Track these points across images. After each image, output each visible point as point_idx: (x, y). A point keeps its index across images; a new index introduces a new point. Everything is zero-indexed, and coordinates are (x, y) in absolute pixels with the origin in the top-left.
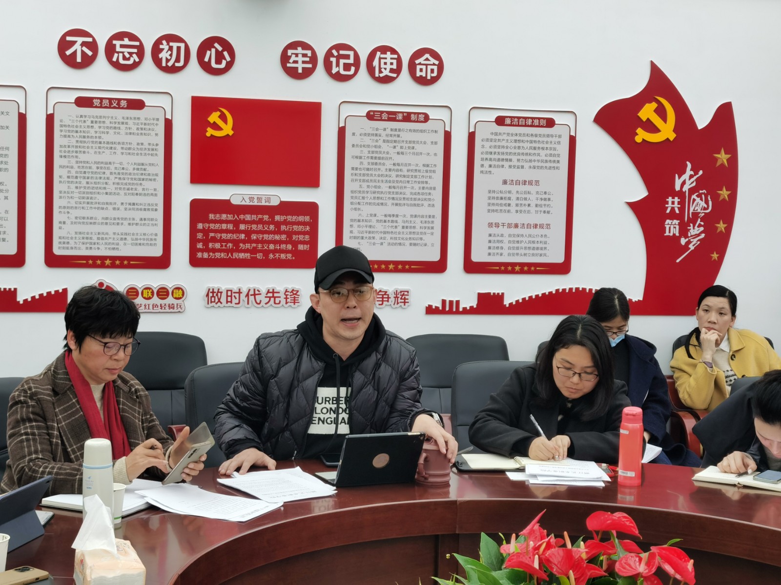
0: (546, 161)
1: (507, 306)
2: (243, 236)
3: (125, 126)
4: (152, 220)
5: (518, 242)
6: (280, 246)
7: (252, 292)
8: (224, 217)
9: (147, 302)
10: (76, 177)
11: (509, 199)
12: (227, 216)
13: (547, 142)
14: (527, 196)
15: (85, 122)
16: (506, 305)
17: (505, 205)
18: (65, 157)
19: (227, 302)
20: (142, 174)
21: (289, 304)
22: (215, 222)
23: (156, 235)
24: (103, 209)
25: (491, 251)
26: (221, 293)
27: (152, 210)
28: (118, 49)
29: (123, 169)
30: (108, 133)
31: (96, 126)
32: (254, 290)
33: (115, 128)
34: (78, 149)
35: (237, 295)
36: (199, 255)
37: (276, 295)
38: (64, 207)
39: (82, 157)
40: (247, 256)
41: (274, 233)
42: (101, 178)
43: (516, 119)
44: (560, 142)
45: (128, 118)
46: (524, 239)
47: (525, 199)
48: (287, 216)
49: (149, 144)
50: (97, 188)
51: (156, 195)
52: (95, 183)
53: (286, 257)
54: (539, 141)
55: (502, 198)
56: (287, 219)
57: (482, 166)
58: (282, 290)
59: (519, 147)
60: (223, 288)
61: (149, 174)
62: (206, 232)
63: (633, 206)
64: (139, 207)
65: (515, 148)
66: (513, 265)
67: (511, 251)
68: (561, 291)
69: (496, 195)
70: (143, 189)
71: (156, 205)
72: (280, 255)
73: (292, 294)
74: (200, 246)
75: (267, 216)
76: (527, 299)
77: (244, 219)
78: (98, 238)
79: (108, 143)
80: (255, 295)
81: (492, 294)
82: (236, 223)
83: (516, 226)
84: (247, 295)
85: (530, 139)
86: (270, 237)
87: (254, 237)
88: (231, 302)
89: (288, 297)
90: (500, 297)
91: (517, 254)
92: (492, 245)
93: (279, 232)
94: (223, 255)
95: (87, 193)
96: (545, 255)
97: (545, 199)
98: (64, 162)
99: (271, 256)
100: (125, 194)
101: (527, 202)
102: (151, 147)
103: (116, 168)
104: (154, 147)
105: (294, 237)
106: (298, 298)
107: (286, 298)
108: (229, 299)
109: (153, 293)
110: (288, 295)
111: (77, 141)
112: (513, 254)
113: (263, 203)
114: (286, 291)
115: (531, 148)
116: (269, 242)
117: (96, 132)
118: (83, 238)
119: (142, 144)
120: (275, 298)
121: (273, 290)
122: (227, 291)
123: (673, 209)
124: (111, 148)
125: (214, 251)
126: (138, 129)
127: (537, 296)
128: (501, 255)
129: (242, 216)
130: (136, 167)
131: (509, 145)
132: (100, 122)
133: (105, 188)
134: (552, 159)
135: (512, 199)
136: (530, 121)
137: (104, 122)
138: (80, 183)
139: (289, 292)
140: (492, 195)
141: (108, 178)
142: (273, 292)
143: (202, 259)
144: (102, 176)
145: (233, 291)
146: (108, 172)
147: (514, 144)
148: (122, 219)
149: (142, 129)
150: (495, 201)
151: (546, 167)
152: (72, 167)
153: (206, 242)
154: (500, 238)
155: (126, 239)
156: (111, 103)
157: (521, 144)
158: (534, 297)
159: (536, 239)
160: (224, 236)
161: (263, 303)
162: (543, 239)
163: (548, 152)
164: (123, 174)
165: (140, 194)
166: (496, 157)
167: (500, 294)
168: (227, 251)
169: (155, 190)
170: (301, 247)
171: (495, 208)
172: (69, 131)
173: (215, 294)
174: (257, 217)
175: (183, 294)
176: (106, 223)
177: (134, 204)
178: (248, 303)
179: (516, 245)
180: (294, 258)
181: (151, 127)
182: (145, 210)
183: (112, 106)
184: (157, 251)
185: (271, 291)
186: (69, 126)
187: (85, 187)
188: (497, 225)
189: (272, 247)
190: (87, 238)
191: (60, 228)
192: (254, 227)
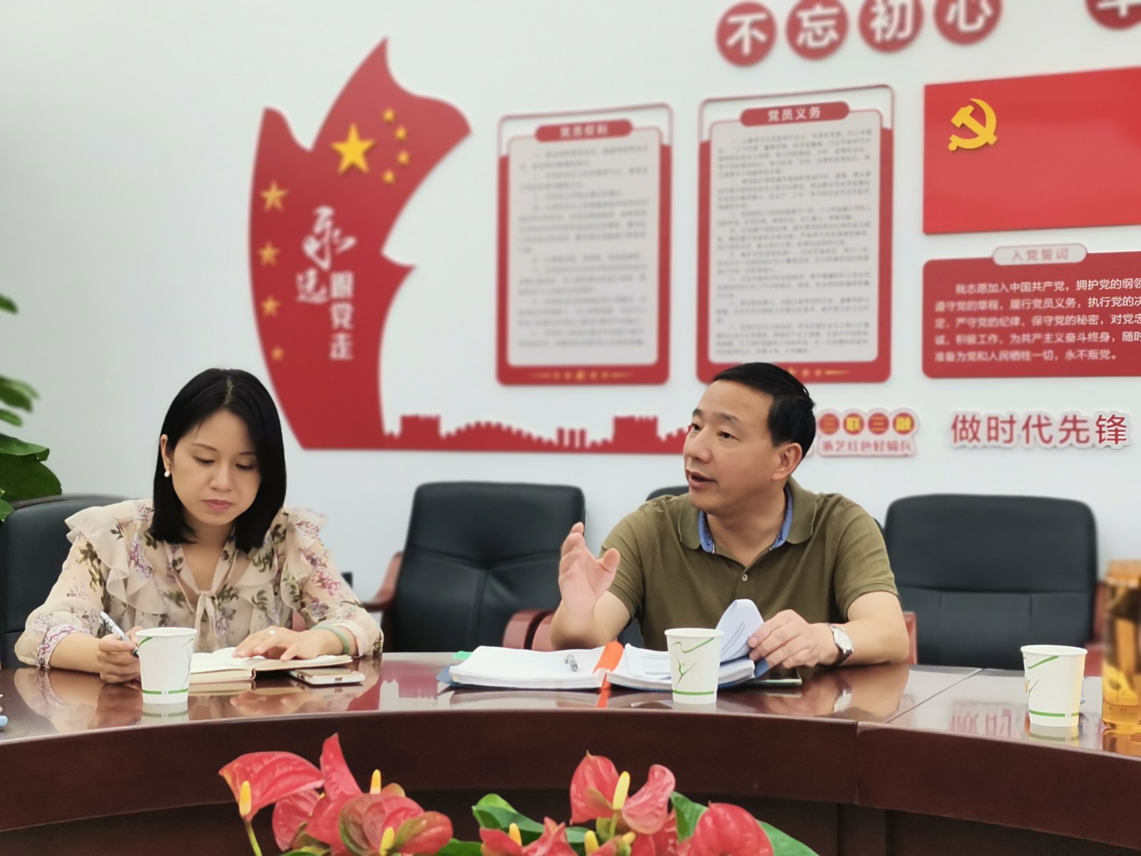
2: (1016, 321)
3: (817, 148)
4: (860, 300)
6: (1086, 336)
7: (1034, 421)
8: (982, 288)
9: (853, 438)
10: (743, 238)
12: (988, 288)
15: (756, 148)
18: (727, 207)
19: (990, 438)
20: (844, 225)
21: (1105, 443)
22: (966, 298)
23: (867, 325)
24: (782, 286)
26: (978, 422)
27: (860, 283)
28: (806, 24)
29: (814, 218)
30: (790, 162)
31: (772, 153)
32: (1039, 417)
33: (802, 153)
34: (746, 194)
35: (1007, 427)
36: (940, 357)
37: (1079, 426)
38: (725, 287)
39: (752, 205)
40: (1026, 355)
41: (1074, 312)
42: (779, 237)
45: (821, 135)
48: (1099, 280)
49: (856, 174)
50: (773, 253)
51: (866, 258)
52: (771, 245)
53: (1099, 356)
56: (1099, 286)
58: (1092, 416)
60: (982, 413)
61: (855, 225)
62: (950, 316)
64: (840, 280)
70: (846, 250)
71: (867, 274)
72: (1087, 353)
73: (1111, 423)
74: (940, 340)
75: (1062, 283)
77: (1018, 291)
78: (776, 335)
79: (790, 179)
80: (1039, 426)
82: (1004, 298)
84: (1026, 426)
86: (1069, 320)
87: (1037, 321)
88: (996, 438)
89: (1103, 429)
93: (1087, 311)
94: (981, 356)
95: (760, 262)
98: (726, 215)
99: (1070, 355)
100: (817, 260)
102: (858, 179)
103: (803, 219)
104: (864, 179)
105: (1114, 319)
106: (1124, 431)
107: (1100, 432)
108: (993, 433)
109: (862, 423)
110: (1104, 426)
111: (744, 181)
113: (1054, 260)
114: (1100, 419)
116: (1066, 329)
117: (772, 163)
118: (753, 335)
119: (844, 175)
120: (1078, 431)
121: (1075, 417)
122: (990, 419)
124: (795, 187)
125: (966, 348)
126: (837, 151)
129: (1015, 285)
130: (834, 213)
132: (778, 147)
133: (785, 253)
137: (784, 146)
138: (749, 246)
139: (1104, 420)
141: (791, 236)
142: (1075, 421)
143: (945, 364)
144: (782, 233)
145: (1000, 419)
146: (790, 226)
148: (813, 301)
149: (843, 150)
152: (737, 223)
153: (950, 333)
155: (818, 334)
156: (795, 114)
160: (983, 322)
161: (1055, 441)
164: (814, 227)
165: (842, 259)
168: (988, 348)
169: (865, 249)
170: (1128, 336)
172: (733, 166)
173: (967, 425)
174: (1042, 285)
175: (912, 425)
176: (788, 310)
177: (831, 276)
178: (1028, 441)
180: (1114, 357)
181: (858, 145)
182: (849, 284)
183: (797, 118)
184: (867, 353)
185: (1070, 418)
186: (732, 157)
187: (755, 254)
189: (1071, 338)
190: (759, 335)
191: (719, 320)
192: (1037, 303)
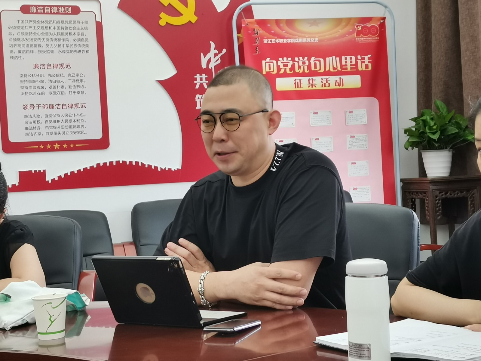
0: (75, 46)
1: (50, 182)
5: (55, 121)
11: (42, 81)
13: (74, 28)
14: (60, 78)
16: (48, 181)
17: (38, 87)
25: (28, 131)
43: (41, 7)
44: (87, 28)
46: (61, 119)
47: (58, 81)
54: (66, 27)
55: (34, 82)
57: (11, 52)
59: (47, 34)
63: (164, 84)
65: (43, 34)
66: (53, 143)
67: (49, 131)
68: (101, 165)
69: (28, 79)
76: (69, 174)
81: (33, 172)
83: (52, 107)
85: (56, 25)
90: (42, 175)
91: (55, 133)
92: (28, 125)
96: (83, 132)
97: (78, 81)
101: (60, 84)
112: (51, 134)
115: (58, 34)
123: (201, 85)
127: (79, 171)
128: (39, 134)
131: (37, 31)
134: (81, 43)
135: (44, 82)
136: (56, 9)
140: (24, 79)
147: (41, 31)
150: (28, 85)
151: (76, 51)
154: (36, 119)
157: (49, 31)
158: (76, 172)
159: (72, 118)
162: (80, 118)
163: (77, 37)
166: (25, 43)
167: (42, 171)
171: (29, 91)
179: (53, 124)
188: (32, 107)
